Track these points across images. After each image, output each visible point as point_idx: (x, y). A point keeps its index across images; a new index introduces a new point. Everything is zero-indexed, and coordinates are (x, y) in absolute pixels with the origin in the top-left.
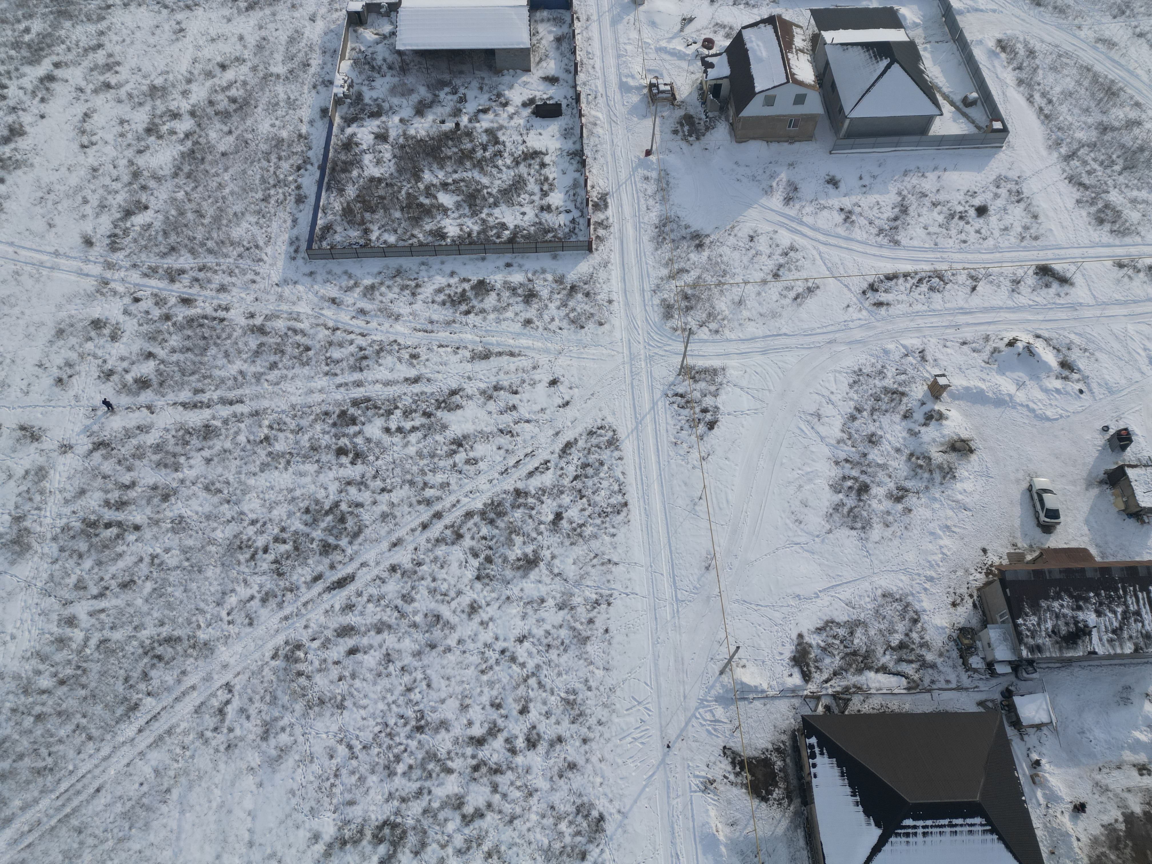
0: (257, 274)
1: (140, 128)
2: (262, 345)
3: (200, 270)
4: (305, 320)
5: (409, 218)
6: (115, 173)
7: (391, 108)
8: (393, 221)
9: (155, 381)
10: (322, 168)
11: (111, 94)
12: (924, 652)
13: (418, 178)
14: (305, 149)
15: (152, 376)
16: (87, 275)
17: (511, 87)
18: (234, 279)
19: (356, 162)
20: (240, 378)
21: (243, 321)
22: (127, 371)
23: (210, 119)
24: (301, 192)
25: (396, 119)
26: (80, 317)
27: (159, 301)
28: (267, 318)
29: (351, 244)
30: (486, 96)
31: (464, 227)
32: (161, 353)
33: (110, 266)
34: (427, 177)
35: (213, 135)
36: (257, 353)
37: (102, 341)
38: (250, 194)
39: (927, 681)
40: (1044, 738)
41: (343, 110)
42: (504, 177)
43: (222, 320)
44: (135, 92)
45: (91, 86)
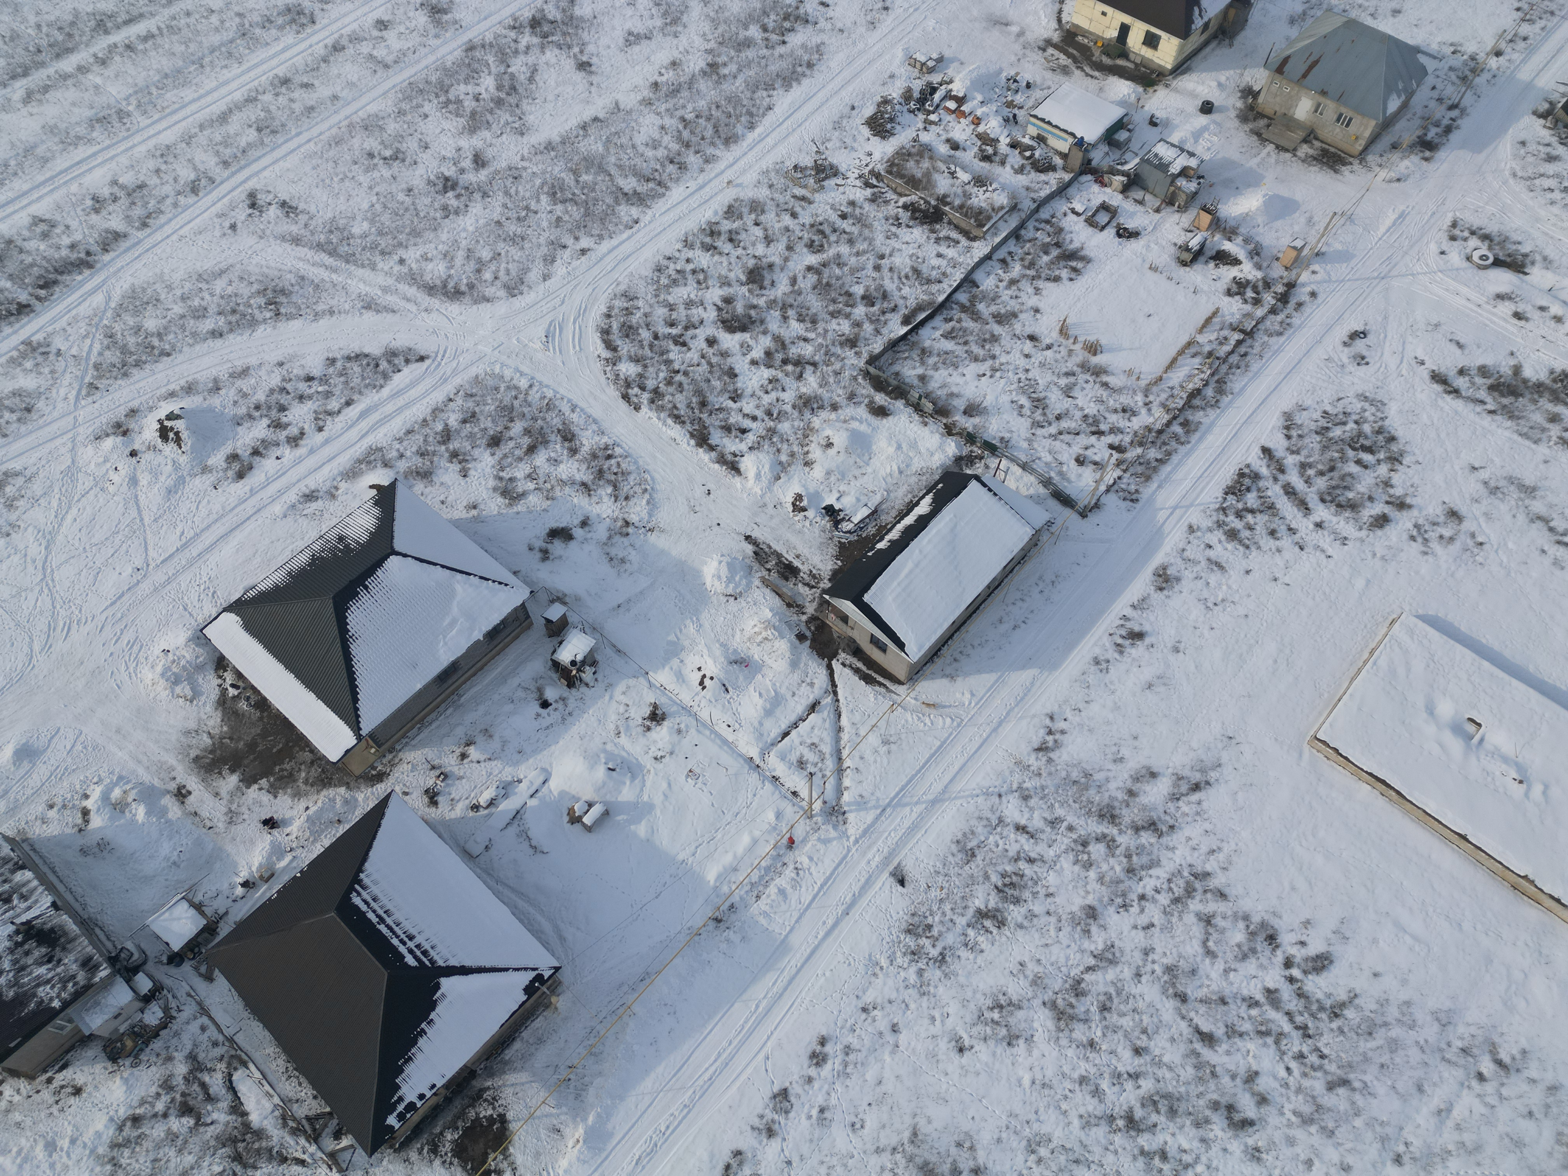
12: (178, 1081)
39: (218, 1051)
40: (210, 894)
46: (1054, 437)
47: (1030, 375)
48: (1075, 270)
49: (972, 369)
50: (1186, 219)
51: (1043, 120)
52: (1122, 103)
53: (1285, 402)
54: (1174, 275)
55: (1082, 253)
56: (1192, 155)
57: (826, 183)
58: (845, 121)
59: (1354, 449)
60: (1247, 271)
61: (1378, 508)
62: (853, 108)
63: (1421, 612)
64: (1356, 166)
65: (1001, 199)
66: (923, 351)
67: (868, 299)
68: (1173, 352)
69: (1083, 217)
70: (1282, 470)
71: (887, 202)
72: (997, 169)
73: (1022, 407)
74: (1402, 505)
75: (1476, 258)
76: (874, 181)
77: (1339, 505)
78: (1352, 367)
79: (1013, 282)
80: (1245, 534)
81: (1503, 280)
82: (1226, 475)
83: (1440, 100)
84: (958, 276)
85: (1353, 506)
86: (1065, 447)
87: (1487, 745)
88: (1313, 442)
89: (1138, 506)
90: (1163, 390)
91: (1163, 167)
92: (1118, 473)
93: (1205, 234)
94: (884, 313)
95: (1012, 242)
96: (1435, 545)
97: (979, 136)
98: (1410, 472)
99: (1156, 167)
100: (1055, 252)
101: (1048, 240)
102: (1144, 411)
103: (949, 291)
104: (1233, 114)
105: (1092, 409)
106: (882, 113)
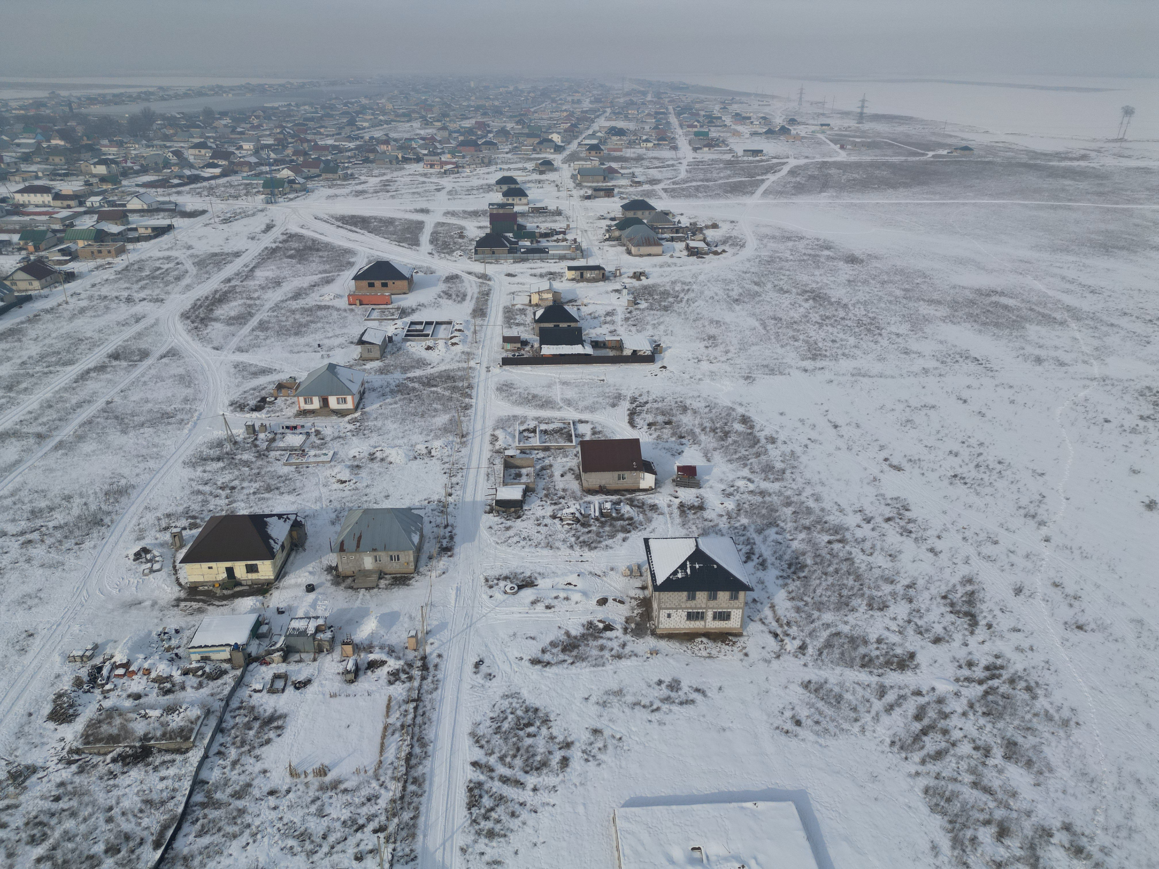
46: (329, 854)
47: (285, 820)
48: (278, 728)
49: (235, 847)
50: (336, 655)
51: (200, 647)
52: (253, 611)
53: (465, 727)
54: (349, 692)
55: (278, 714)
56: (317, 618)
57: (27, 783)
58: (26, 729)
59: (522, 729)
60: (393, 664)
61: (557, 756)
62: (30, 715)
63: (622, 802)
64: (417, 577)
65: (195, 712)
66: (185, 859)
67: (112, 850)
68: (378, 740)
69: (265, 691)
70: (492, 770)
71: (95, 766)
72: (180, 695)
73: (291, 848)
74: (568, 745)
75: (508, 591)
76: (76, 757)
77: (537, 769)
78: (488, 684)
79: (234, 763)
80: (498, 828)
81: (528, 594)
82: (461, 797)
83: (437, 526)
84: (187, 784)
85: (544, 764)
86: (341, 855)
87: (713, 858)
88: (497, 740)
89: (419, 860)
90: (387, 769)
91: (303, 633)
92: (391, 846)
93: (354, 657)
94: (132, 851)
95: (219, 736)
96: (600, 756)
97: (154, 681)
98: (558, 722)
99: (298, 636)
100: (256, 725)
101: (247, 719)
102: (383, 791)
103: (184, 800)
104: (329, 584)
105: (345, 814)
106: (61, 706)
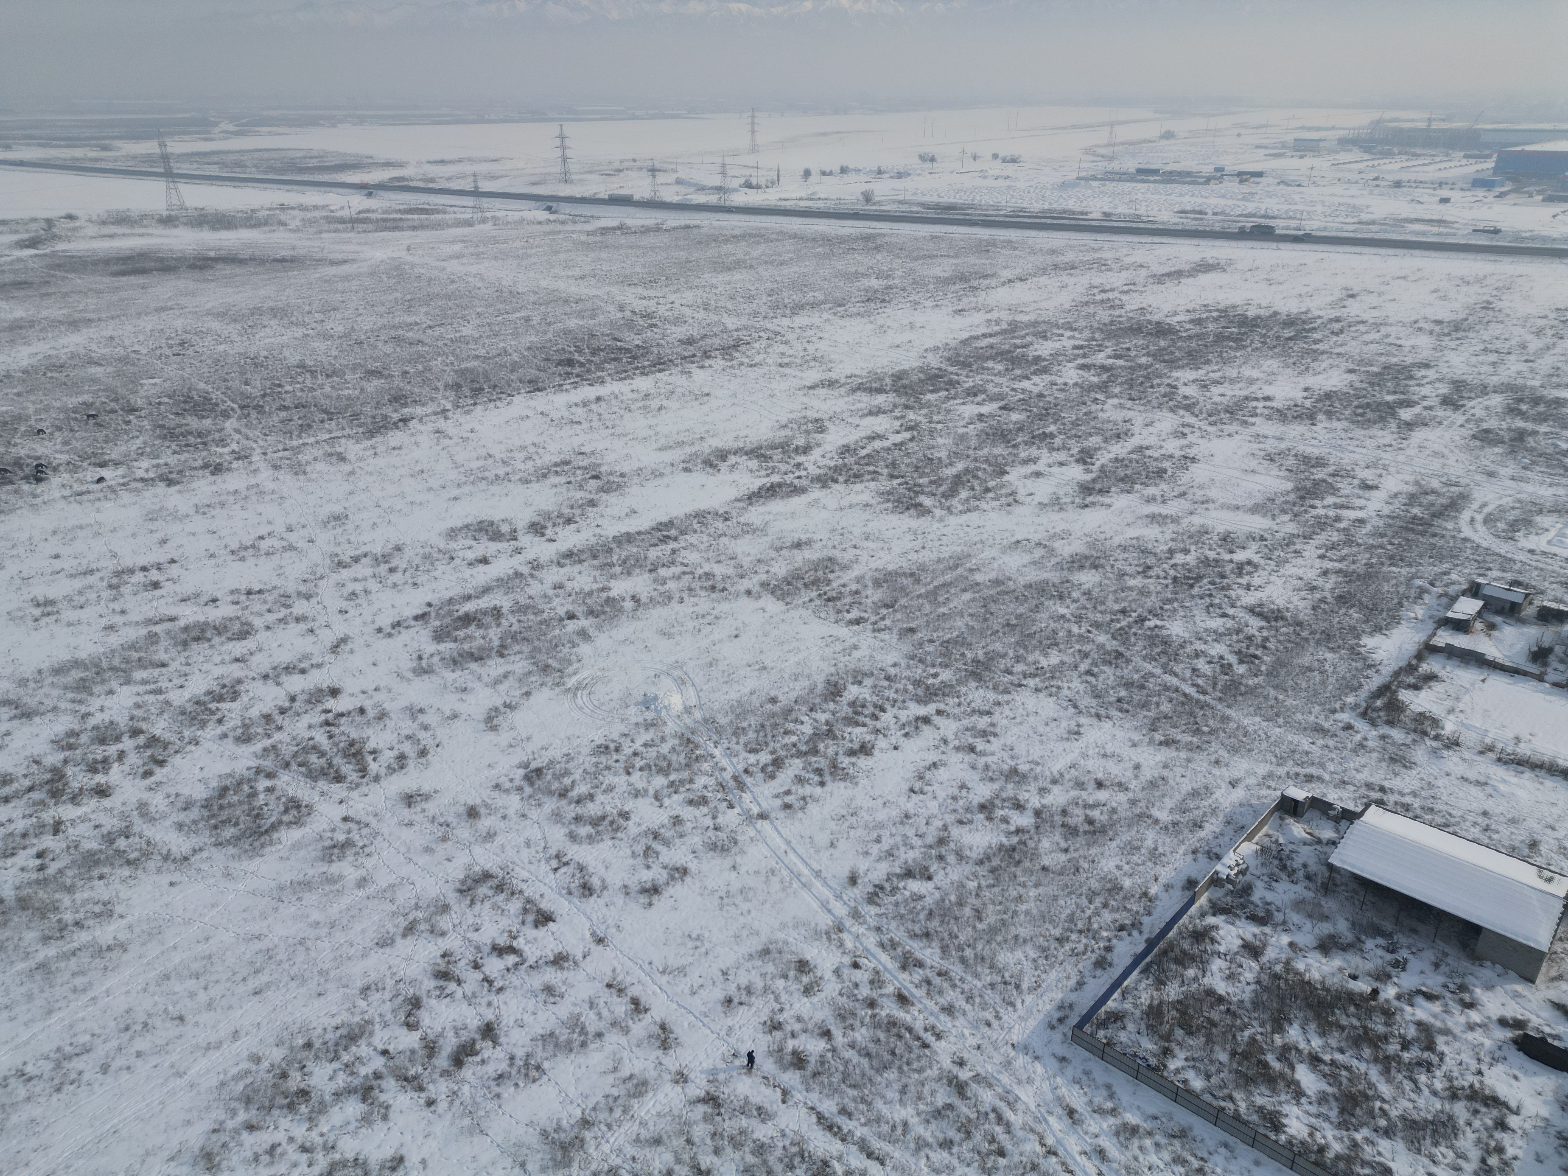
0: (998, 1017)
1: (976, 800)
2: (950, 1107)
3: (939, 974)
4: (1020, 1113)
5: (1237, 1071)
6: (923, 829)
7: (1284, 923)
8: (1212, 1062)
9: (811, 1067)
10: (1151, 944)
11: (969, 758)
13: (1279, 1026)
14: (1142, 911)
15: (812, 1060)
16: (829, 911)
17: (1489, 987)
18: (968, 1007)
19: (1201, 961)
20: (899, 1130)
21: (946, 1063)
22: (793, 1035)
23: (1053, 826)
24: (1109, 956)
25: (1285, 939)
26: (794, 948)
27: (876, 982)
28: (977, 1078)
29: (1135, 1055)
30: (1441, 979)
31: (1318, 1135)
32: (839, 1039)
33: (855, 914)
34: (1294, 1033)
35: (1045, 844)
36: (938, 1114)
37: (794, 987)
38: (1047, 925)
41: (1217, 893)
42: (1421, 1103)
43: (926, 1046)
44: (994, 767)
45: (957, 743)
